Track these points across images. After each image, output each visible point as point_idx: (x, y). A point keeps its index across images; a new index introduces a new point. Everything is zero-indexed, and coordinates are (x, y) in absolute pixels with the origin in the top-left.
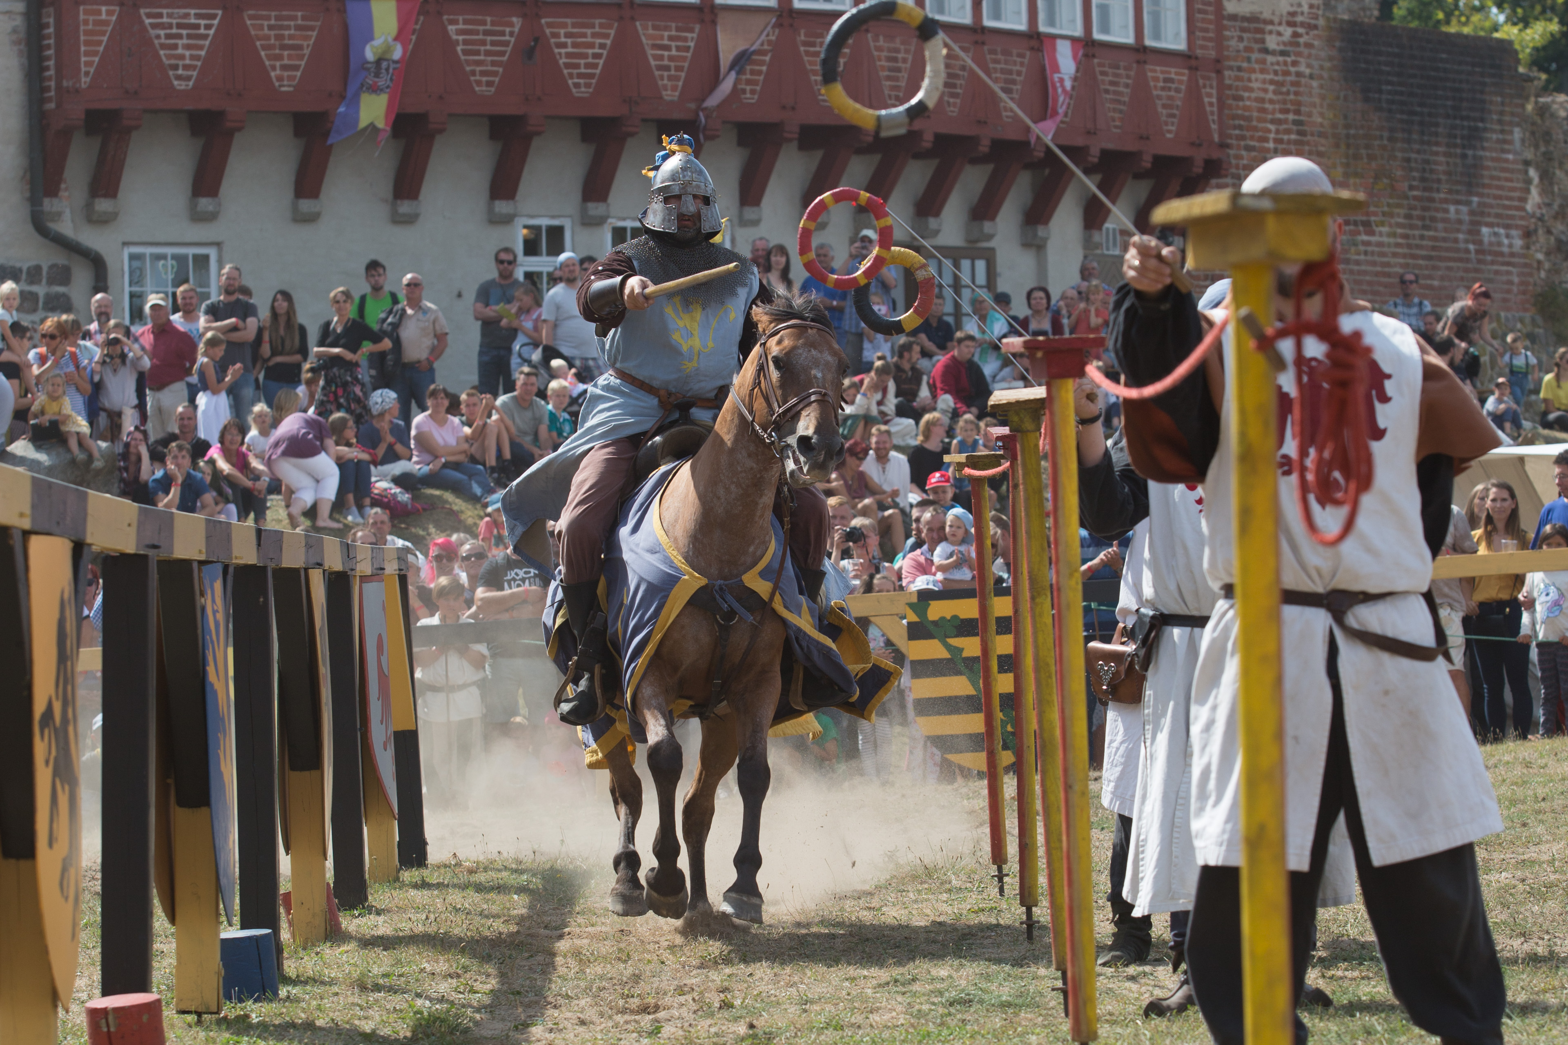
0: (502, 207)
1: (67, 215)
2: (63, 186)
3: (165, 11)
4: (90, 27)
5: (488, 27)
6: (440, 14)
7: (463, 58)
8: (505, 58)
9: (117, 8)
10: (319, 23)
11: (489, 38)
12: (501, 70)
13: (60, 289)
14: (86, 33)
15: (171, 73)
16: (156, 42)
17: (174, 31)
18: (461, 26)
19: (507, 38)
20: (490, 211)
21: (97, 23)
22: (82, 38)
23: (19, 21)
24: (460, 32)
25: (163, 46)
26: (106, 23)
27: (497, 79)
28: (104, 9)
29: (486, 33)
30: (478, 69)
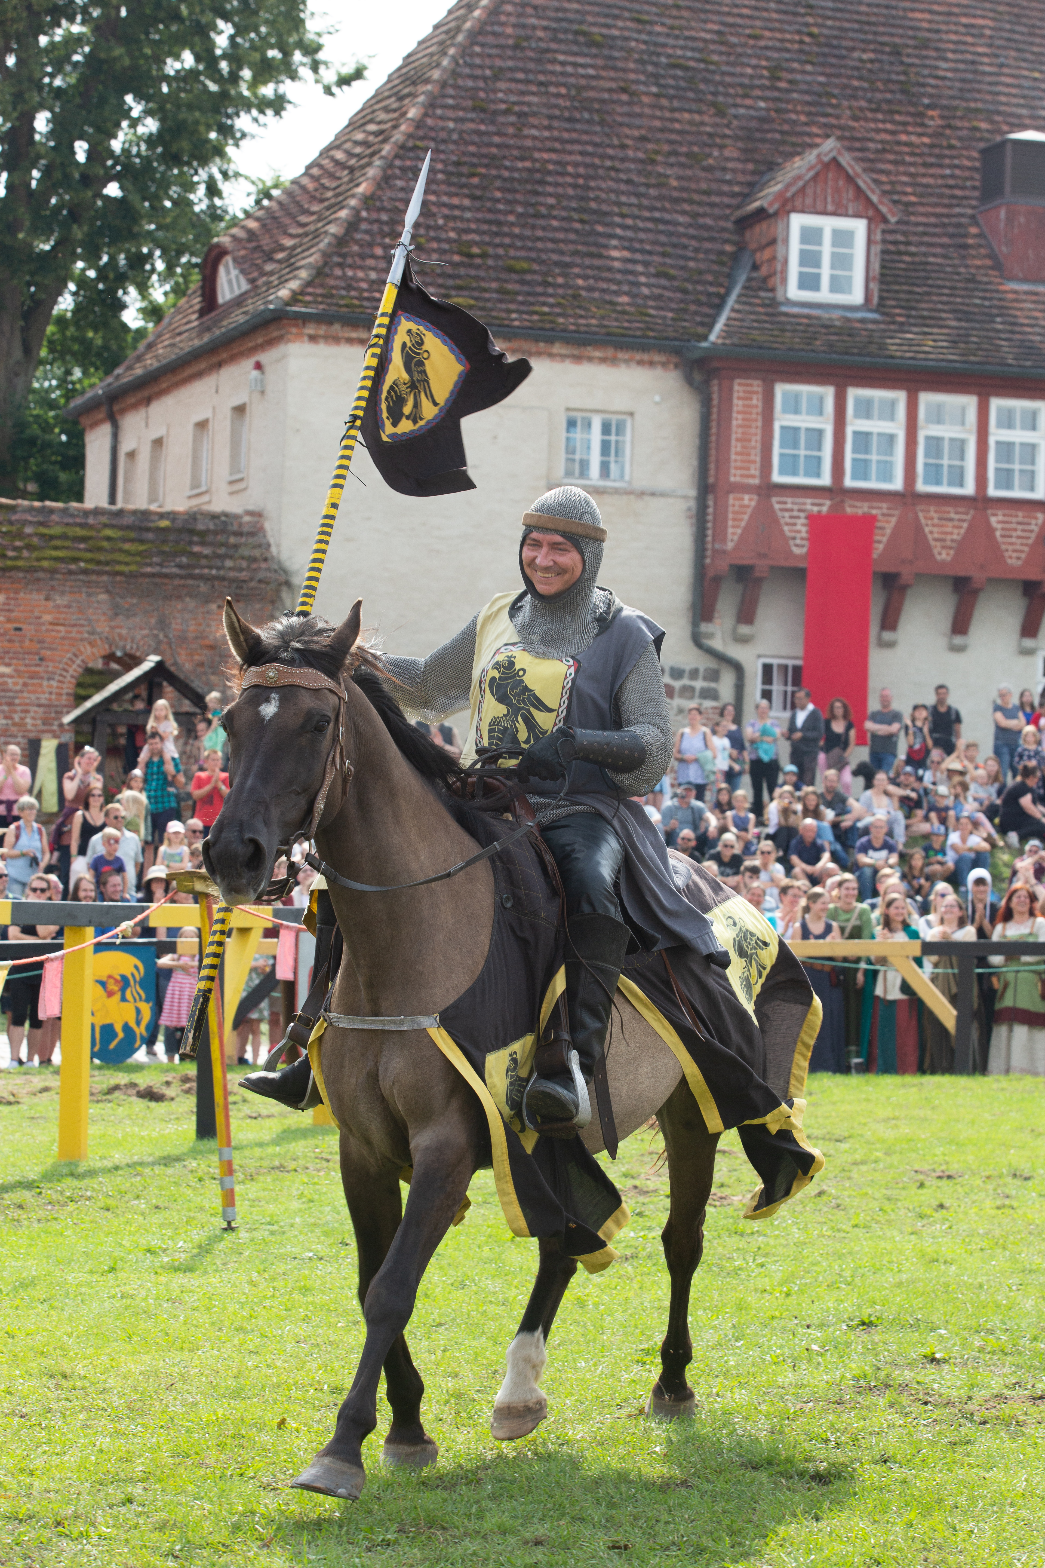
0: (1028, 643)
1: (719, 635)
2: (716, 615)
3: (789, 500)
4: (737, 509)
5: (1020, 519)
6: (985, 509)
7: (1000, 539)
8: (1030, 541)
9: (755, 497)
10: (897, 513)
11: (1020, 527)
12: (1026, 549)
13: (713, 685)
14: (734, 513)
15: (791, 542)
16: (782, 521)
17: (795, 513)
18: (1000, 518)
19: (1033, 527)
20: (1020, 644)
21: (742, 506)
22: (730, 516)
23: (692, 504)
24: (999, 522)
25: (787, 524)
26: (747, 506)
27: (1023, 556)
28: (746, 497)
29: (1019, 523)
30: (1011, 548)
